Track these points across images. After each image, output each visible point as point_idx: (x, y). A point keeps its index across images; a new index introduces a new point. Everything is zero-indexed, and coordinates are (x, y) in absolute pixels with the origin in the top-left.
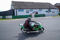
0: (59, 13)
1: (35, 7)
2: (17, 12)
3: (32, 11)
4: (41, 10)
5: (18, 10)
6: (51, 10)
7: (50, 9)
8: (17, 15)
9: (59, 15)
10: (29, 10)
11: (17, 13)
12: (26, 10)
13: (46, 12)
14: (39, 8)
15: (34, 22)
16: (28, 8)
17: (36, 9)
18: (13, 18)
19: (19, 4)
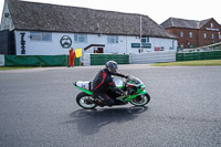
0: (177, 55)
1: (92, 28)
2: (23, 43)
3: (82, 40)
4: (115, 37)
5: (28, 34)
6: (151, 40)
7: (148, 37)
8: (23, 52)
9: (177, 60)
10: (72, 36)
11: (23, 47)
12: (62, 35)
13: (133, 46)
14: (107, 30)
15: (123, 76)
16: (69, 27)
17: (99, 34)
18: (10, 64)
19: (35, 13)
